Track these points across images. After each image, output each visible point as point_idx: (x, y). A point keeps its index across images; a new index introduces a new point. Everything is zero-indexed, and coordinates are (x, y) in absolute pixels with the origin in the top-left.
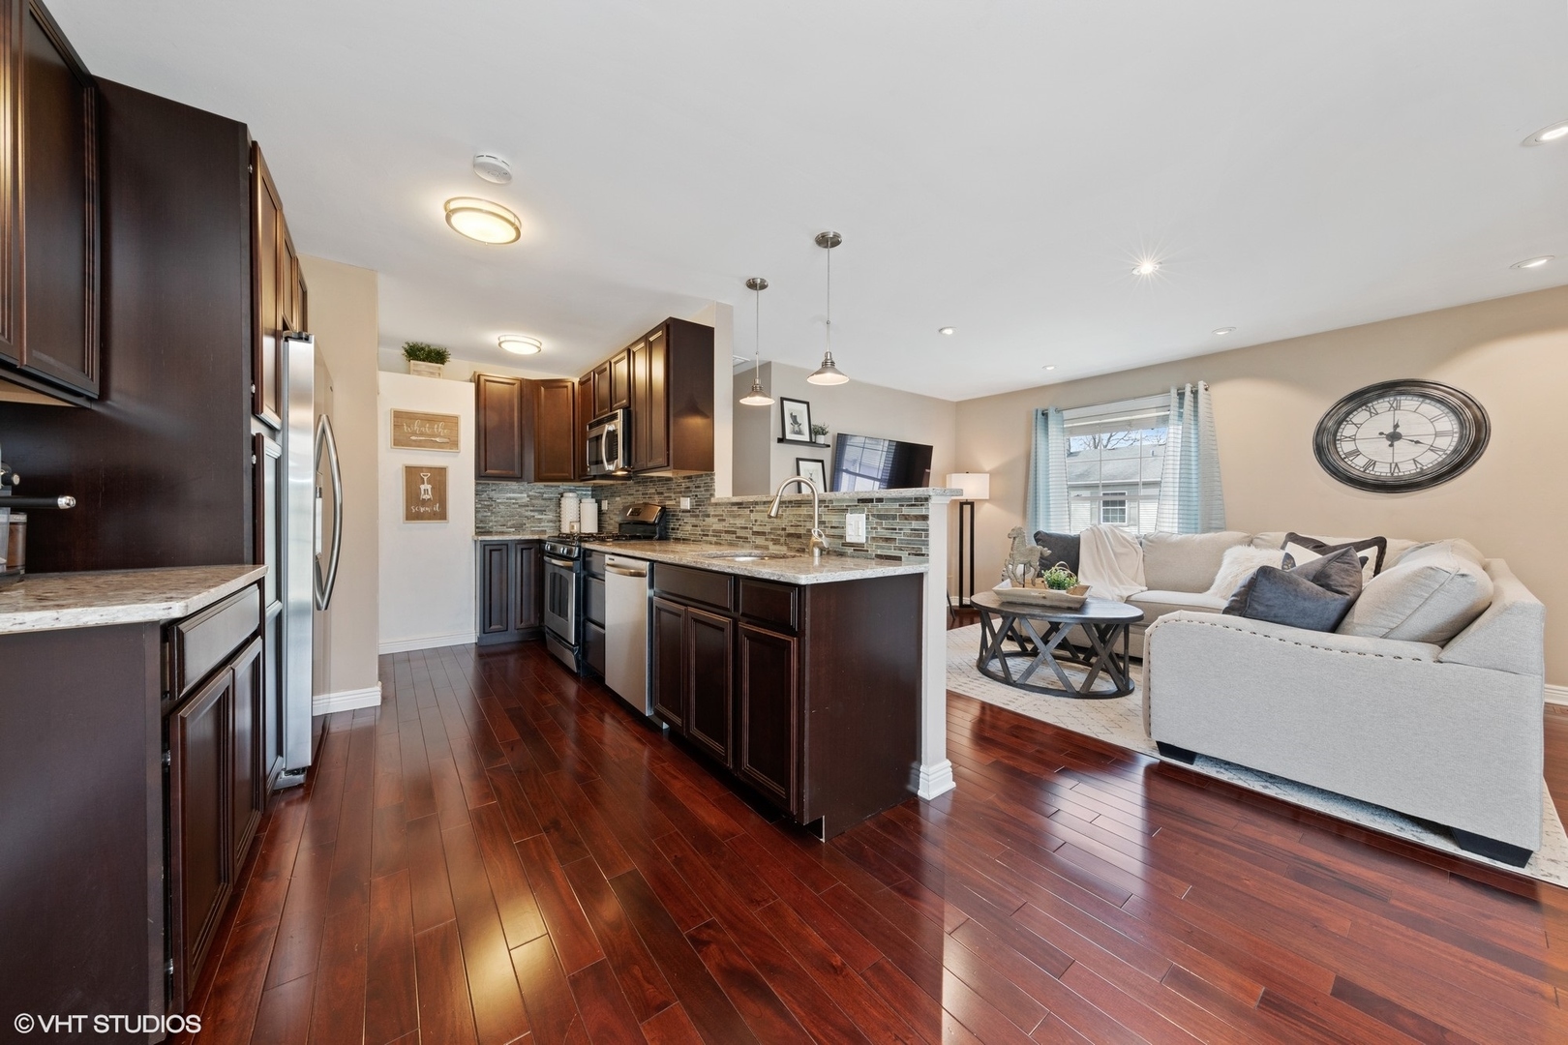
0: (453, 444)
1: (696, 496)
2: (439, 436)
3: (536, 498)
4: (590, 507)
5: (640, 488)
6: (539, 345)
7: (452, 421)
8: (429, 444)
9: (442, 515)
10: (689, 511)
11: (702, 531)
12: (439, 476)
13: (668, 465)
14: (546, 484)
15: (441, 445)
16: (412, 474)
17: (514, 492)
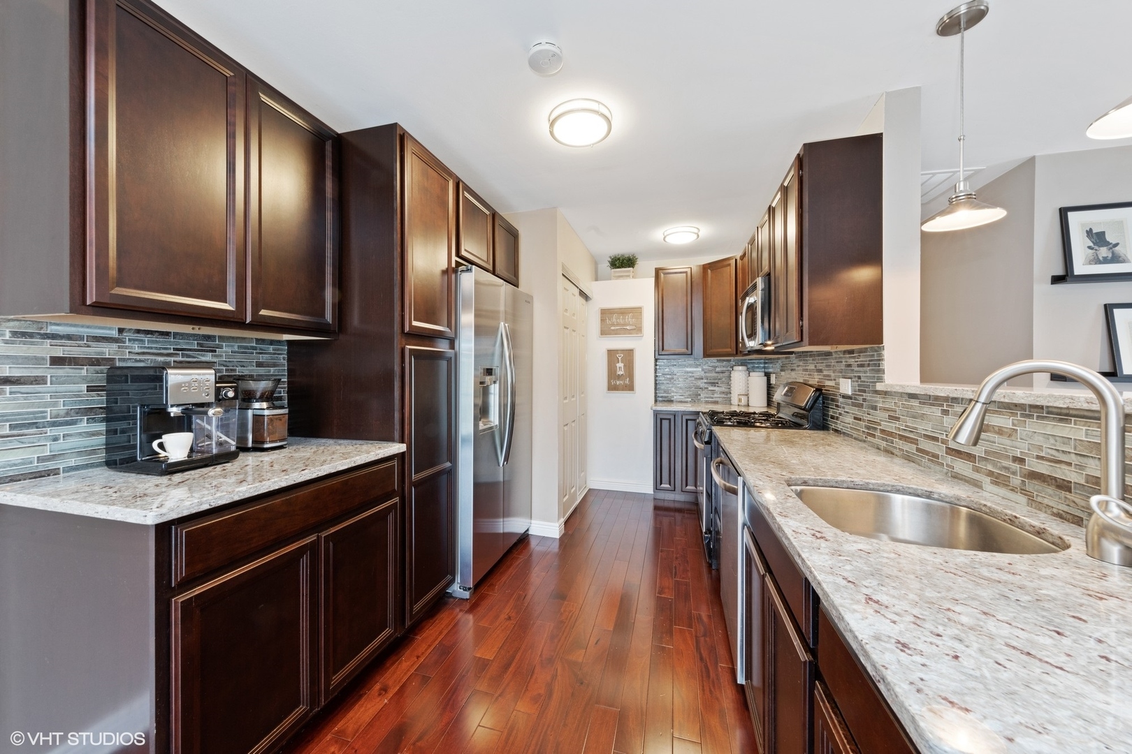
0: (638, 330)
1: (859, 377)
2: (629, 325)
3: (710, 371)
4: (758, 381)
5: (801, 363)
6: (696, 231)
7: (637, 312)
8: (622, 331)
9: (630, 387)
10: (850, 398)
11: (868, 428)
12: (629, 354)
13: (802, 340)
14: (719, 358)
15: (630, 332)
16: (611, 354)
17: (690, 366)
